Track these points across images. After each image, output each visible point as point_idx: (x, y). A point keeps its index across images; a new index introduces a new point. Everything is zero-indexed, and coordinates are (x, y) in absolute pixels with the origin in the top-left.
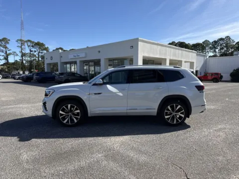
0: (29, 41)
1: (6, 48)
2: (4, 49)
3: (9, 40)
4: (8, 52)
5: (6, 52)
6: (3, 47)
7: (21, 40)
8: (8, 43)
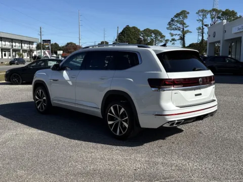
0: (214, 10)
1: (183, 24)
2: (181, 26)
3: (188, 13)
4: (185, 29)
5: (183, 29)
6: (181, 24)
7: (203, 11)
8: (186, 17)
